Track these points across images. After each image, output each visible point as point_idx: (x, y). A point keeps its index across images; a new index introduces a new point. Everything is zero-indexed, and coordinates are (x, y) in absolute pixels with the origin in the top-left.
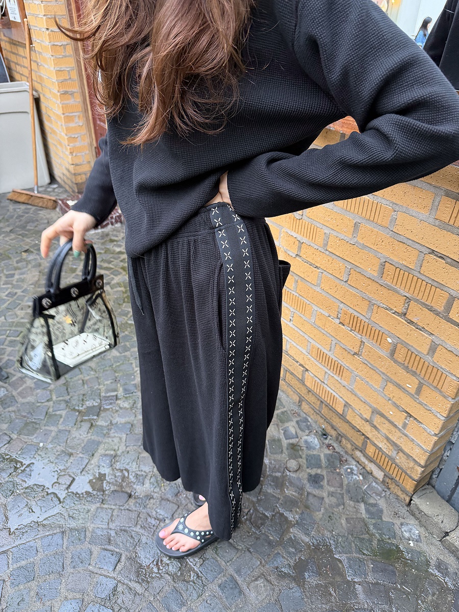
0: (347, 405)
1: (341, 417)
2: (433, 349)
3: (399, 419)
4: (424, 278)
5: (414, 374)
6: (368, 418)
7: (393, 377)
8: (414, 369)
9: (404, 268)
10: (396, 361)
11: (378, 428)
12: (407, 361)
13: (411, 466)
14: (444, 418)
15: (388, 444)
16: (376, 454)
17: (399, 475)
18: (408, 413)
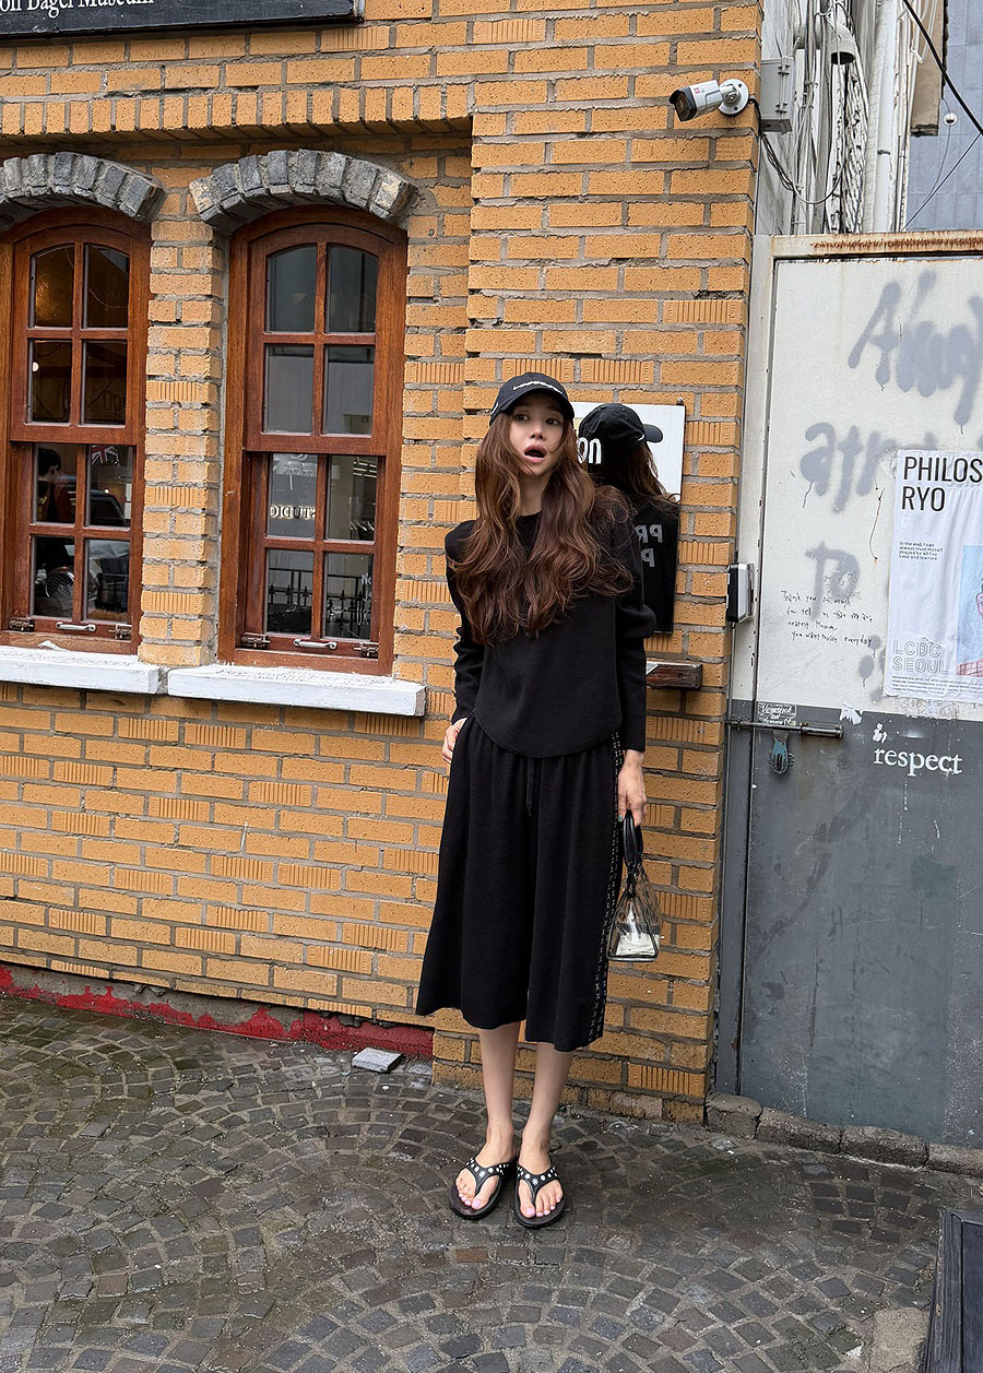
3: (659, 993)
5: (663, 917)
8: (662, 911)
11: (637, 1031)
13: (692, 1054)
14: (709, 954)
15: (657, 1045)
16: (644, 1075)
17: (681, 1082)
18: (671, 976)
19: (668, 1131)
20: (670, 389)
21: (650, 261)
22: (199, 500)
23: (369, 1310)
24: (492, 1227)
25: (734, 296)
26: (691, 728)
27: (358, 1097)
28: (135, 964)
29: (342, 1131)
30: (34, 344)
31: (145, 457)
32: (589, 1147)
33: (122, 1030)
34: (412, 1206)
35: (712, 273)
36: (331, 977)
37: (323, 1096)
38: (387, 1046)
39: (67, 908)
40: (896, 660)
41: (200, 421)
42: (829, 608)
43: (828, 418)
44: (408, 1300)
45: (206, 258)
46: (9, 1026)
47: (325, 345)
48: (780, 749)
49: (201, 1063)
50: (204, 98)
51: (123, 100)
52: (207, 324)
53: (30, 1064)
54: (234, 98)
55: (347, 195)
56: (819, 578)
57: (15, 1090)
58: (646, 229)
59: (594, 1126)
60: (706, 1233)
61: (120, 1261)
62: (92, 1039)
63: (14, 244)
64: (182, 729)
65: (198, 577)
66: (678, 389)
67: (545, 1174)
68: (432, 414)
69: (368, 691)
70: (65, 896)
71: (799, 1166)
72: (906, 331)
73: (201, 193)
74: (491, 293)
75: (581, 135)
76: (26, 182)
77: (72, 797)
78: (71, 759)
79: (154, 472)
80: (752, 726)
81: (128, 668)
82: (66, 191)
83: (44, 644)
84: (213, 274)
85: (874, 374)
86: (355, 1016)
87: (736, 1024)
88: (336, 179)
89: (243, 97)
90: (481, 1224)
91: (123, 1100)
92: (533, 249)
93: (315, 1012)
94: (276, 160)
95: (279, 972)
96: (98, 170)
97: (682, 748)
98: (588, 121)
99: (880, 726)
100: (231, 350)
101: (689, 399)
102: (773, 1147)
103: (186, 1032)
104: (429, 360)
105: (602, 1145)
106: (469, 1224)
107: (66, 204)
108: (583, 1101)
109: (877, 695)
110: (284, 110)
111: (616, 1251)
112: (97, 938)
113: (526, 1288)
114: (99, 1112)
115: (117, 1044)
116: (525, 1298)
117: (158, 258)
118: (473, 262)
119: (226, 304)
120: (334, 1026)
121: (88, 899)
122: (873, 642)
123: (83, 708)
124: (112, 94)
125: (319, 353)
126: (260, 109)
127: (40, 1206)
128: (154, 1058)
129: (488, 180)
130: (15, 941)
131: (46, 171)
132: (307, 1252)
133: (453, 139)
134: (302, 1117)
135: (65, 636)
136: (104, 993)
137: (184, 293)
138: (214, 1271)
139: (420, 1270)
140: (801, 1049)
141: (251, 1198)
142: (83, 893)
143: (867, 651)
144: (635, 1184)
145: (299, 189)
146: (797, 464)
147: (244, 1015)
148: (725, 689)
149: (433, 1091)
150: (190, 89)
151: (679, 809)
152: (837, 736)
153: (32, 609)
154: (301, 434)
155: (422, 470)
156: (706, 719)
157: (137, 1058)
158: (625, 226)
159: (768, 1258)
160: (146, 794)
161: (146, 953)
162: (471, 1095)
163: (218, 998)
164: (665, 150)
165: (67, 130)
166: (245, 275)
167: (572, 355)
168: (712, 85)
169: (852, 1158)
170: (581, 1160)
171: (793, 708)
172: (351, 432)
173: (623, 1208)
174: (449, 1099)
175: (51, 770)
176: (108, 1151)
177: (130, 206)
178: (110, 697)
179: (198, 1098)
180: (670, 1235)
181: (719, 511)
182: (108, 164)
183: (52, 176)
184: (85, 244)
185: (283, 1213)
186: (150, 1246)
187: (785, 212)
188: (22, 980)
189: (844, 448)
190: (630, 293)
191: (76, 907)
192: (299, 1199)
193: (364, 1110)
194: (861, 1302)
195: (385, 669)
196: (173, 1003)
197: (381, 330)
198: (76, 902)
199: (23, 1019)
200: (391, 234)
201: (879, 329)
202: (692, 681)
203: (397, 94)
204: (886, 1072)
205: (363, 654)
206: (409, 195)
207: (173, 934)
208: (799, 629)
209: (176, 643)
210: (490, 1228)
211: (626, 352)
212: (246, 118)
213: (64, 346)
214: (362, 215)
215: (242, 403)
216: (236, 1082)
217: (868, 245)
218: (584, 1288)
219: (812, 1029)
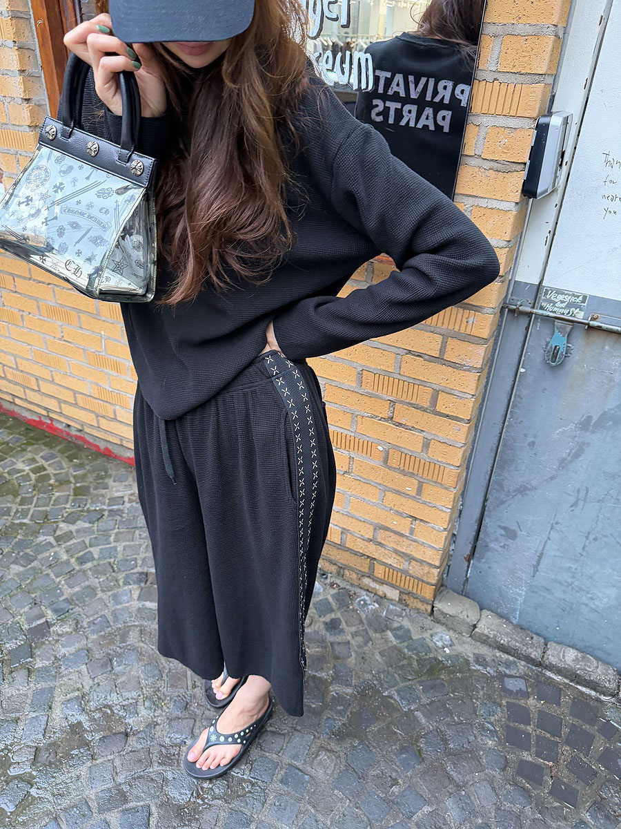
0: (344, 531)
1: (340, 547)
2: (426, 445)
3: (404, 526)
4: (405, 379)
5: (412, 475)
6: (371, 537)
7: (389, 485)
8: (411, 470)
9: (383, 373)
10: (390, 468)
11: (383, 544)
12: (402, 465)
13: (426, 571)
14: (449, 510)
15: (398, 558)
16: (387, 573)
17: (416, 586)
18: (414, 517)
19: (400, 615)
26: (462, 317)
32: (334, 626)
33: (55, 452)
48: (559, 340)
49: (92, 490)
59: (344, 600)
80: (532, 313)
87: (470, 546)
97: (447, 336)
102: (483, 651)
105: (344, 625)
108: (340, 574)
140: (524, 576)
151: (436, 392)
156: (478, 308)
161: (63, 405)
169: (549, 673)
171: (585, 298)
179: (73, 528)
181: (538, 33)
207: (75, 397)
208: (615, 205)
216: (106, 513)
219: (536, 568)
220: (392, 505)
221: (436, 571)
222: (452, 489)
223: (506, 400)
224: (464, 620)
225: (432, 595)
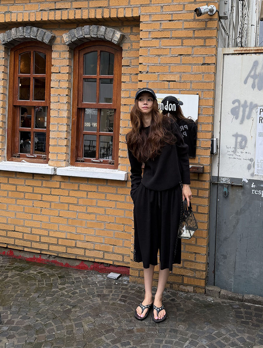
3: (192, 257)
5: (193, 236)
6: (182, 266)
7: (187, 242)
11: (186, 268)
13: (201, 274)
14: (206, 246)
15: (192, 272)
16: (188, 280)
17: (198, 282)
18: (195, 253)
19: (194, 296)
20: (195, 90)
21: (189, 55)
22: (65, 121)
23: (112, 346)
24: (146, 322)
25: (212, 64)
26: (201, 183)
27: (109, 286)
28: (47, 249)
29: (105, 296)
30: (20, 78)
31: (50, 109)
32: (173, 300)
33: (44, 267)
34: (124, 316)
35: (206, 58)
36: (101, 253)
37: (99, 286)
38: (117, 272)
39: (29, 234)
40: (258, 165)
41: (65, 100)
42: (239, 150)
43: (239, 98)
44: (123, 343)
45: (67, 55)
46: (12, 266)
47: (100, 79)
48: (225, 189)
49: (66, 276)
50: (67, 11)
51: (44, 12)
52: (67, 73)
53: (18, 277)
54: (75, 11)
55: (106, 37)
56: (236, 142)
57: (14, 284)
58: (188, 46)
59: (174, 294)
60: (206, 324)
61: (43, 332)
62: (36, 270)
63: (15, 51)
64: (60, 184)
65: (65, 142)
66: (197, 90)
67: (161, 308)
68: (129, 97)
69: (111, 174)
70: (28, 230)
71: (231, 306)
72: (260, 74)
73: (66, 37)
74: (146, 64)
75: (170, 21)
76: (18, 34)
77: (30, 203)
78: (30, 193)
79: (53, 114)
80: (218, 183)
81: (45, 167)
82: (29, 37)
83: (22, 161)
84: (69, 59)
85: (251, 86)
86: (108, 263)
87: (214, 266)
88: (103, 33)
89: (77, 11)
90: (143, 321)
91: (44, 287)
92: (156, 52)
93: (97, 262)
94: (86, 28)
95: (87, 251)
96: (38, 31)
97: (198, 189)
98: (172, 17)
99: (253, 183)
100: (74, 80)
101: (200, 93)
102: (224, 300)
103: (61, 268)
104: (128, 83)
105: (177, 300)
106: (140, 322)
107: (29, 40)
108: (171, 287)
109: (252, 175)
110: (89, 14)
111: (181, 329)
112: (37, 242)
113: (156, 339)
114: (38, 290)
115: (42, 271)
116: (155, 342)
117: (54, 55)
118: (140, 56)
119: (72, 67)
120: (102, 266)
121: (35, 231)
122: (251, 160)
123: (33, 178)
124: (41, 10)
125: (98, 81)
126: (82, 14)
127: (21, 316)
128: (53, 275)
129: (144, 33)
130: (15, 243)
131: (23, 31)
132: (95, 329)
133: (135, 22)
134: (94, 292)
135: (28, 159)
136: (39, 257)
137: (61, 65)
138: (69, 334)
139: (126, 334)
140: (232, 273)
141: (80, 314)
142: (33, 229)
143: (249, 162)
144: (186, 310)
145: (93, 36)
146: (230, 111)
147: (77, 263)
148: (210, 173)
149: (130, 284)
150: (63, 9)
151: (197, 206)
152: (241, 186)
153: (19, 151)
154: (93, 103)
155: (126, 113)
156: (205, 181)
157: (48, 275)
158: (182, 46)
159: (223, 331)
160: (50, 202)
161: (50, 246)
162: (140, 286)
163: (70, 258)
164: (193, 25)
165: (29, 20)
166: (78, 59)
167: (168, 81)
168: (206, 7)
169: (246, 303)
170: (171, 304)
171: (229, 178)
172: (106, 102)
173: (182, 317)
174: (134, 287)
175: (24, 196)
176: (40, 301)
177: (46, 41)
178: (41, 175)
179: (65, 286)
180: (196, 325)
181: (208, 124)
182: (40, 30)
183: (25, 33)
184: (34, 51)
185: (88, 318)
186: (52, 327)
187: (226, 41)
188: (16, 254)
189: (243, 106)
190: (183, 64)
191: (31, 233)
192: (92, 314)
193: (110, 290)
194: (250, 344)
195: (116, 168)
196: (58, 260)
197: (115, 74)
198: (31, 232)
199: (16, 264)
200: (118, 48)
201: (252, 74)
202: (201, 171)
203: (119, 10)
204: (255, 279)
205: (110, 163)
206: (123, 37)
207: (58, 241)
208: (231, 156)
209: (59, 160)
210: (146, 323)
211: (182, 80)
212: (78, 17)
213: (28, 79)
214: (110, 43)
215: (77, 95)
216: (75, 282)
217: (249, 50)
218: (172, 339)
219: (235, 267)
220: (188, 250)
221: (204, 273)
222: (206, 238)
223: (216, 210)
224: (216, 291)
225: (204, 284)
